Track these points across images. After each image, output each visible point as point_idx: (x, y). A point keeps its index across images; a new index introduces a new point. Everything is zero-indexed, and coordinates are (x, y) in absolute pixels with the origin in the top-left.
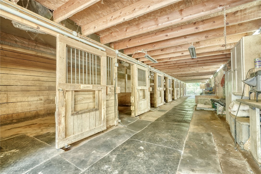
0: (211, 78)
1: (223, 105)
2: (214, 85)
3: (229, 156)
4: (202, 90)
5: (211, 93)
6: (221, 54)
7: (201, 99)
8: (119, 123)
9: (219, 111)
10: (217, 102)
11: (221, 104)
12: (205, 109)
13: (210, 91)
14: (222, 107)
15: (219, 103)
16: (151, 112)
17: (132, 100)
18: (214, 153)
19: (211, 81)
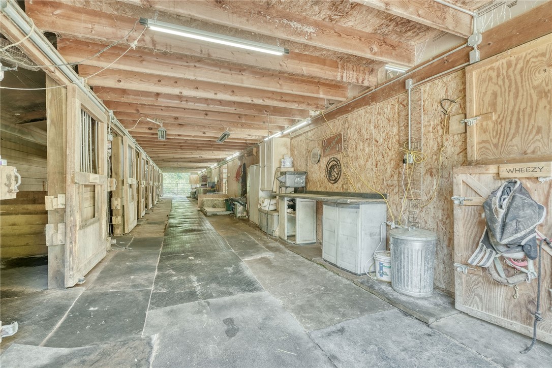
0: (212, 167)
1: (243, 205)
2: (218, 178)
3: (267, 243)
4: (191, 186)
5: (214, 191)
6: (245, 142)
7: (208, 200)
8: (112, 245)
9: (239, 213)
10: (237, 202)
11: (241, 204)
12: (218, 214)
13: (212, 187)
14: (242, 207)
15: (239, 203)
16: (140, 227)
17: (116, 203)
18: (257, 244)
19: (210, 172)
